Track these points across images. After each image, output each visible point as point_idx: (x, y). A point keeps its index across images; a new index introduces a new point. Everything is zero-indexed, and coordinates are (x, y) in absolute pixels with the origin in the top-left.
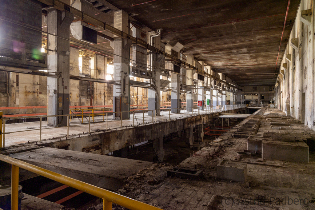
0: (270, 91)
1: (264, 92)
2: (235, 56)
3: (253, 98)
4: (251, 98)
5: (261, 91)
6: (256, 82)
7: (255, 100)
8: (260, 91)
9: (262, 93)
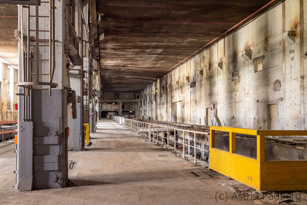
0: (134, 99)
1: (127, 101)
2: (141, 56)
3: (111, 108)
4: (109, 107)
5: (124, 99)
6: (124, 87)
7: (114, 111)
8: (122, 99)
9: (124, 101)
